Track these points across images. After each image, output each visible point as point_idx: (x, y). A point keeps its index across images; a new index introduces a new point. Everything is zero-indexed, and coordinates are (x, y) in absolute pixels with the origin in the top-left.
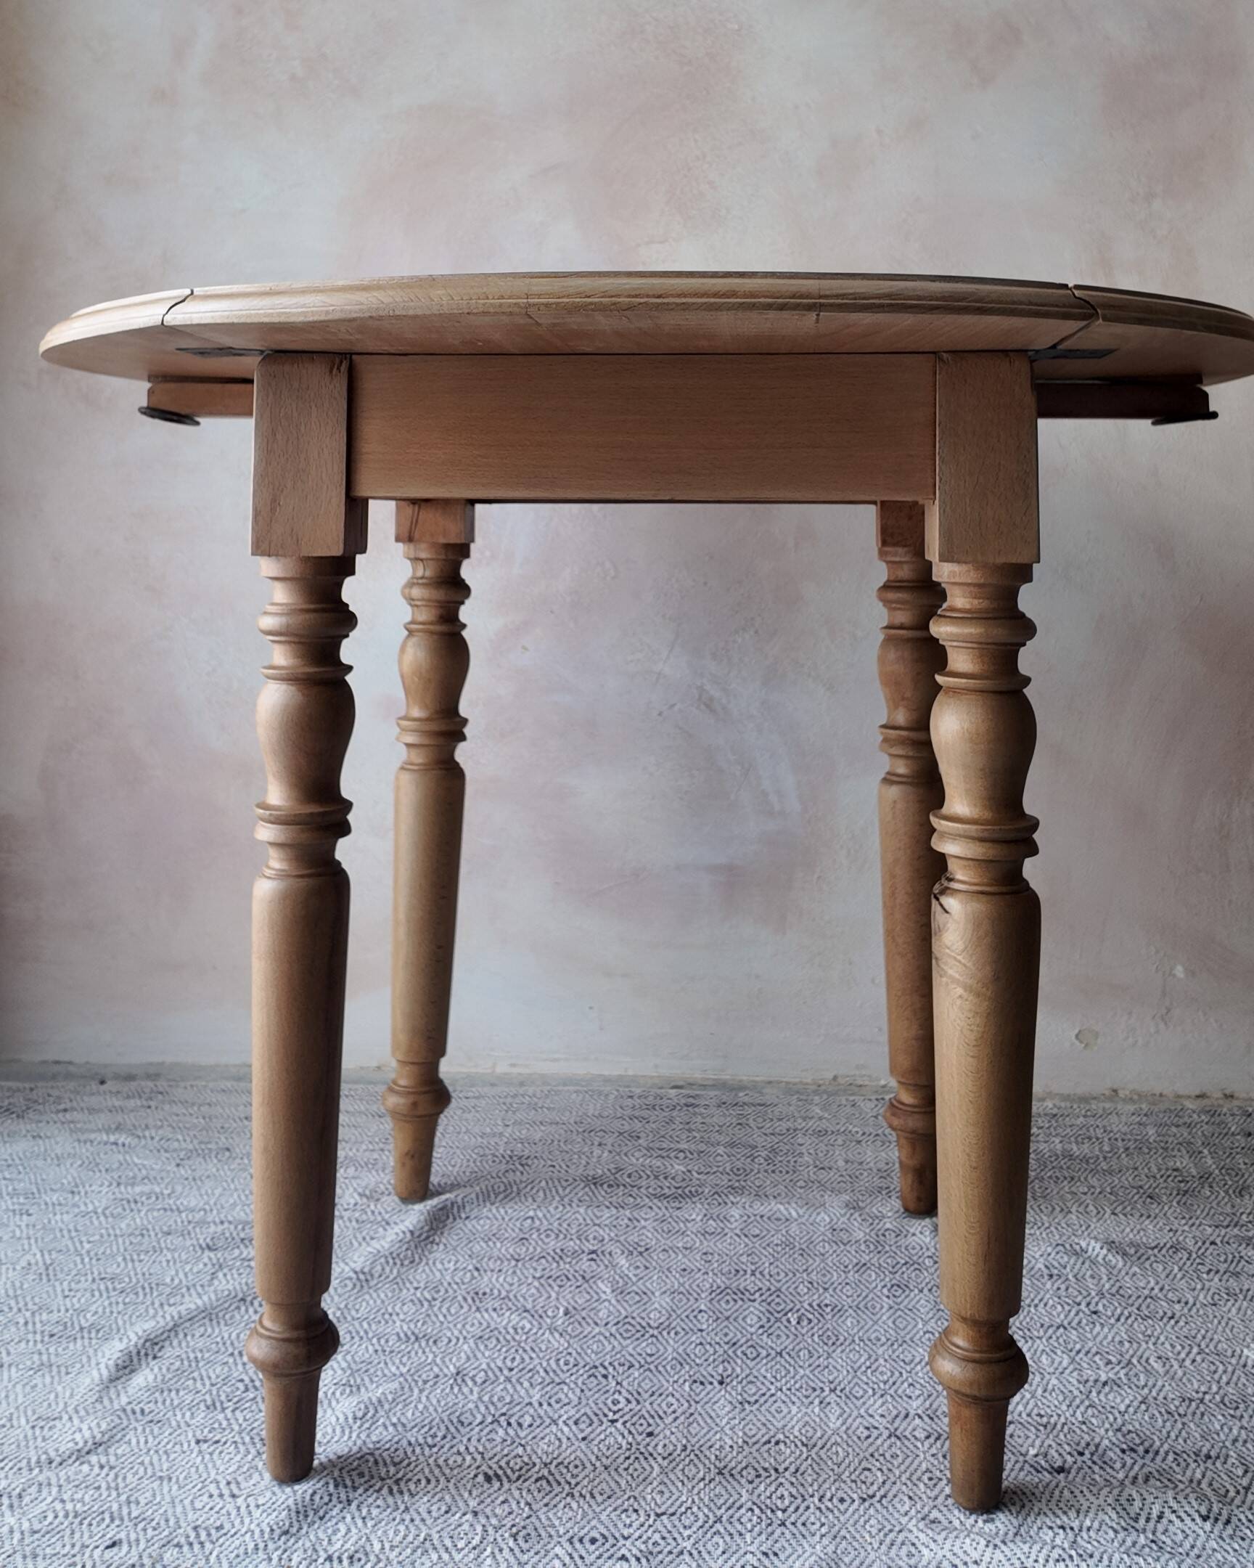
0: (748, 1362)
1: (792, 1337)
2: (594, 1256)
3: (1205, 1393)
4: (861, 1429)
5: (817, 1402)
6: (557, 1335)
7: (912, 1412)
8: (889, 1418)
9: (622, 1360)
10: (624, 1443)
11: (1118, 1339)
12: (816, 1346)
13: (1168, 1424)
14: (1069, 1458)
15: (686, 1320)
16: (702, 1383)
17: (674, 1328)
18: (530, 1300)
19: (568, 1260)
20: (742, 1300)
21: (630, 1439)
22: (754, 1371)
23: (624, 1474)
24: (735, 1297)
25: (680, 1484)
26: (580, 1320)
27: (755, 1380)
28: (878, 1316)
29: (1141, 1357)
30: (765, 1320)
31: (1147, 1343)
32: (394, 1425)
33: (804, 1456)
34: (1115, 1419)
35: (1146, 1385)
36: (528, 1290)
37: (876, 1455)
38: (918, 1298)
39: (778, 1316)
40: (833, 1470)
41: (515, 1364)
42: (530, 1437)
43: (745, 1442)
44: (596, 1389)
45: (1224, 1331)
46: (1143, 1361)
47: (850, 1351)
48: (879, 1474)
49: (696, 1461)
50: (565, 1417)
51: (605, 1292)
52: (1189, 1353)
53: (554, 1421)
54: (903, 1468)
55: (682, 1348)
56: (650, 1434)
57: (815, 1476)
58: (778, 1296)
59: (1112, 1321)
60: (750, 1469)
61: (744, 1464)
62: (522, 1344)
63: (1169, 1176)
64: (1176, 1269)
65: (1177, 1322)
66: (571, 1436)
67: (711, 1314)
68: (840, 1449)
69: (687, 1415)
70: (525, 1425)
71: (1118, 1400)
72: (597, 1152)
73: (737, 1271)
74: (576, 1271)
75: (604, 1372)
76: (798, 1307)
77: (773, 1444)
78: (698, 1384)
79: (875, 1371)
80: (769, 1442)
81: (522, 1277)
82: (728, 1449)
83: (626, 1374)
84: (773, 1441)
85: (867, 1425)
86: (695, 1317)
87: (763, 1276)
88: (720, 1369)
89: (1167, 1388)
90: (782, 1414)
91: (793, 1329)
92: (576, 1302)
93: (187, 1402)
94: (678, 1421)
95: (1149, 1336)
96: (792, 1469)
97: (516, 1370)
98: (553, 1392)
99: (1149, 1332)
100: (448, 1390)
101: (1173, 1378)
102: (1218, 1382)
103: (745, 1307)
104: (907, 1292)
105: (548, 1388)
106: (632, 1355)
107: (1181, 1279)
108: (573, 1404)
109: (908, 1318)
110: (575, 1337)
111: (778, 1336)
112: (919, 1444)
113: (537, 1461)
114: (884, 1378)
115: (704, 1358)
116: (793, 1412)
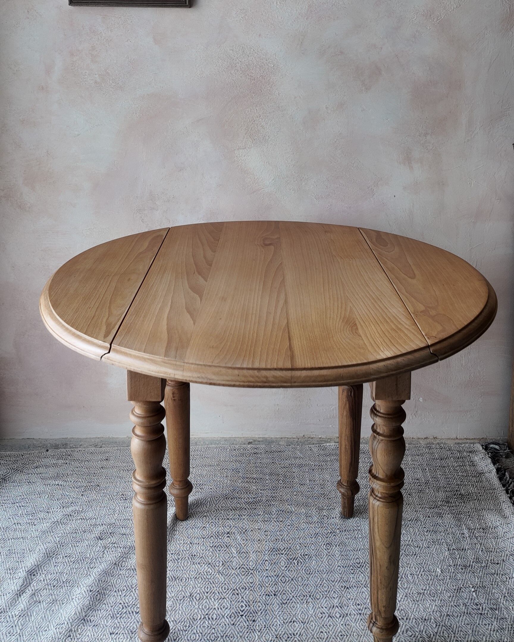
0: (283, 584)
1: (296, 571)
2: (229, 535)
5: (305, 602)
6: (220, 575)
7: (335, 605)
8: (328, 608)
9: (243, 586)
10: (246, 625)
12: (304, 575)
15: (261, 565)
16: (269, 596)
18: (210, 558)
19: (221, 538)
20: (279, 554)
21: (248, 624)
22: (285, 588)
23: (247, 639)
24: (276, 553)
26: (227, 567)
27: (285, 592)
28: (323, 559)
30: (287, 563)
33: (302, 627)
35: (406, 588)
36: (209, 553)
37: (324, 625)
38: (335, 550)
39: (291, 561)
40: (311, 633)
41: (209, 590)
42: (216, 625)
43: (283, 622)
44: (235, 601)
47: (314, 577)
48: (325, 634)
49: (269, 632)
50: (226, 615)
53: (223, 616)
54: (333, 631)
55: (261, 579)
56: (254, 621)
60: (286, 635)
61: (283, 633)
62: (210, 580)
66: (229, 623)
67: (269, 561)
68: (313, 624)
69: (265, 610)
73: (276, 539)
74: (223, 543)
75: (237, 592)
76: (297, 556)
78: (267, 596)
79: (323, 586)
81: (206, 546)
82: (278, 626)
83: (244, 593)
84: (292, 621)
85: (322, 612)
86: (264, 563)
88: (274, 588)
89: (413, 589)
90: (294, 609)
91: (296, 567)
92: (225, 558)
94: (262, 614)
96: (299, 634)
97: (209, 593)
98: (222, 602)
100: (188, 604)
101: (415, 584)
103: (280, 557)
104: (331, 547)
105: (220, 601)
106: (245, 583)
108: (228, 609)
109: (332, 560)
111: (291, 571)
112: (337, 620)
113: (219, 635)
114: (326, 589)
115: (268, 583)
116: (298, 607)
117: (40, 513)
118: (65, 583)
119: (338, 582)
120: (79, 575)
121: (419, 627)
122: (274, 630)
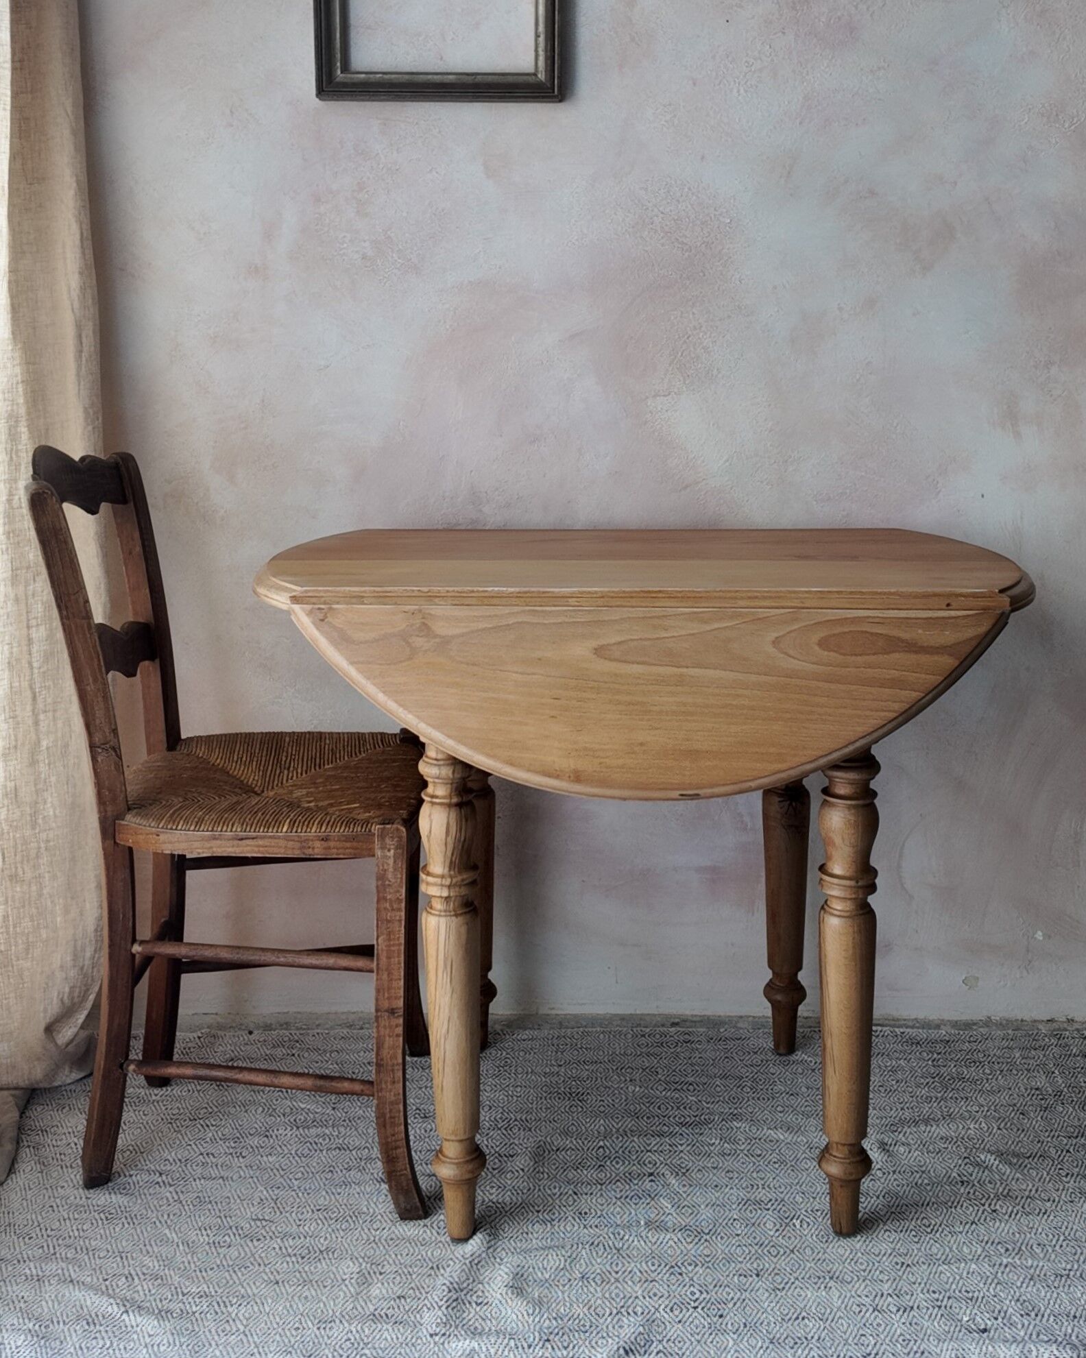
0: (772, 1258)
1: (798, 1238)
2: (652, 1178)
3: (1070, 1270)
4: (855, 1306)
5: (822, 1287)
6: (643, 1244)
7: (886, 1293)
8: (872, 1298)
9: (689, 1261)
10: (706, 1324)
11: (1011, 1231)
12: (815, 1244)
13: (1048, 1294)
14: (988, 1322)
16: (745, 1276)
17: (719, 1234)
18: (618, 1217)
19: (636, 1182)
20: (760, 1209)
21: (709, 1321)
22: (777, 1265)
23: (711, 1345)
24: (755, 1207)
25: (748, 1352)
26: (656, 1228)
27: (779, 1272)
29: (1027, 1245)
30: (778, 1225)
31: (1030, 1233)
32: (555, 1319)
33: (822, 1327)
34: (1015, 1292)
35: (1032, 1266)
37: (867, 1324)
38: (876, 1203)
39: (787, 1221)
43: (783, 1319)
44: (677, 1285)
45: (1079, 1223)
46: (1029, 1247)
47: (838, 1247)
48: (871, 1338)
49: (755, 1334)
50: (663, 1307)
51: (667, 1207)
52: (1058, 1240)
53: (657, 1309)
54: (885, 1333)
55: (727, 1249)
56: (721, 1316)
57: (831, 1342)
58: (784, 1205)
59: (1007, 1217)
60: (789, 1339)
61: (785, 1335)
63: (1033, 1095)
64: (1045, 1173)
65: (1049, 1216)
66: (671, 1320)
67: (742, 1221)
68: (843, 1322)
69: (741, 1300)
70: (639, 1313)
71: (1016, 1278)
73: (752, 1185)
74: (643, 1191)
76: (799, 1213)
77: (800, 1319)
78: (742, 1277)
79: (856, 1262)
80: (797, 1318)
81: (608, 1198)
82: (773, 1325)
83: (694, 1272)
86: (732, 1224)
87: (770, 1188)
88: (755, 1265)
89: (1046, 1267)
90: (802, 1298)
91: (798, 1232)
93: (414, 1307)
94: (737, 1306)
95: (1032, 1228)
97: (620, 1273)
98: (650, 1287)
99: (1031, 1225)
100: (580, 1291)
101: (1049, 1260)
102: (1078, 1262)
103: (763, 1215)
104: (869, 1199)
105: (645, 1286)
107: (1049, 1182)
108: (665, 1297)
110: (655, 1243)
111: (789, 1238)
112: (893, 1316)
113: (654, 1339)
114: (863, 1267)
115: (743, 1256)
116: (809, 1296)
117: (250, 1137)
118: (325, 1253)
119: (887, 1255)
120: (351, 1241)
121: (1063, 1329)
122: (765, 1331)
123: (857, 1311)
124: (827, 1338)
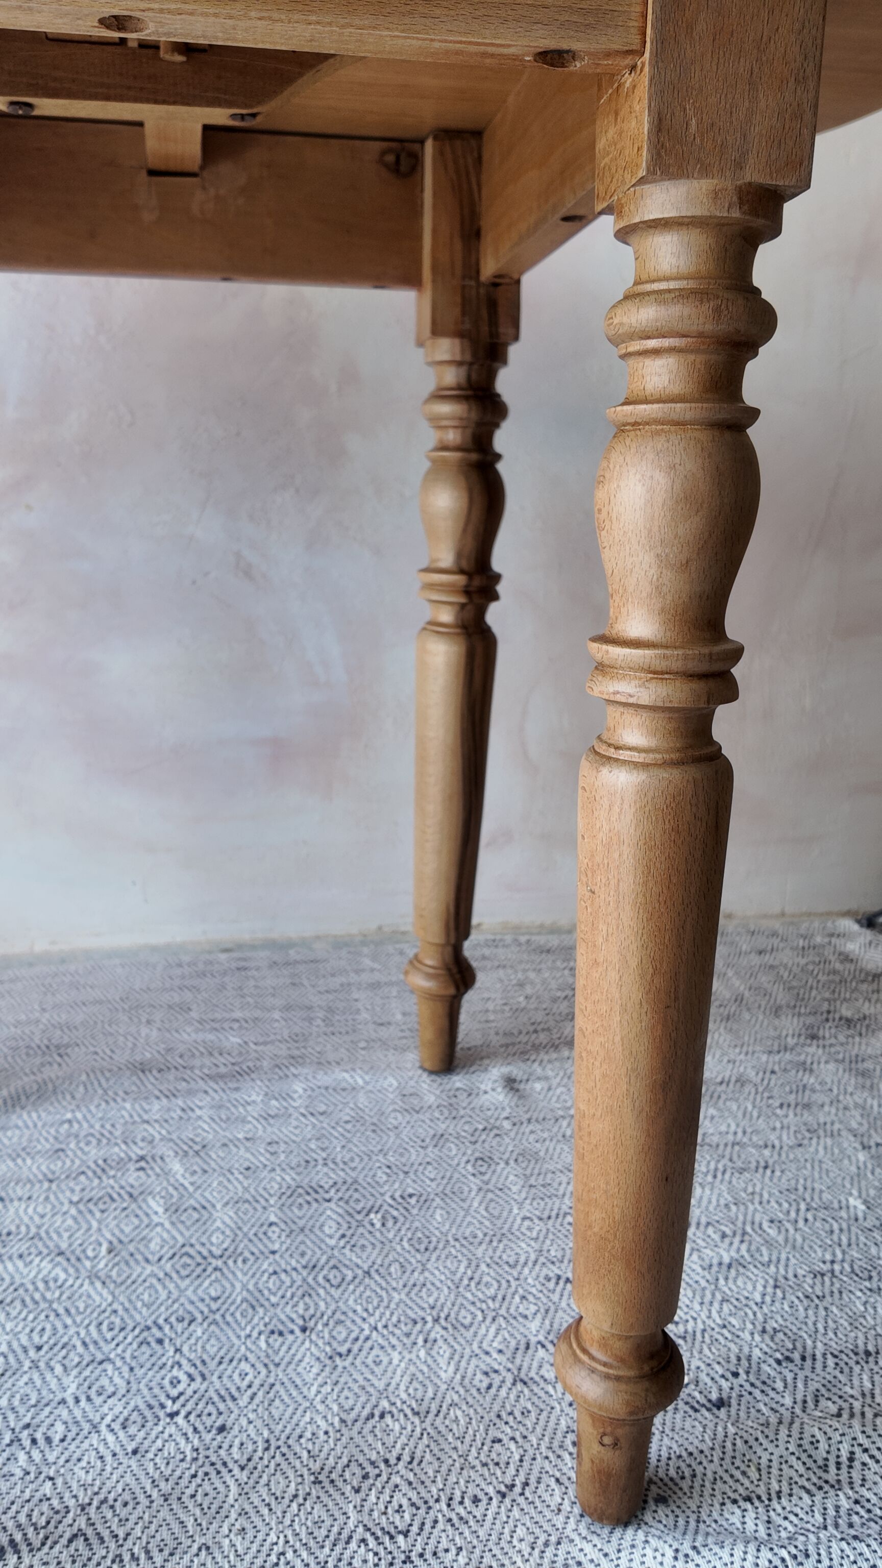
0: (333, 1291)
1: (379, 1246)
2: (143, 1164)
3: (833, 1262)
4: (479, 1376)
5: (420, 1341)
6: (98, 1285)
7: (533, 1340)
8: (509, 1354)
9: (181, 1312)
10: (188, 1450)
11: (722, 1202)
12: (407, 1255)
13: (810, 1312)
14: (725, 1385)
15: (255, 1239)
16: (281, 1334)
17: (241, 1254)
18: (66, 1235)
19: (112, 1173)
20: (316, 1200)
21: (196, 1442)
22: (341, 1304)
23: (190, 1504)
24: (308, 1198)
25: (265, 1511)
26: (128, 1257)
27: (343, 1318)
28: (468, 1202)
29: (753, 1223)
30: (345, 1226)
31: (753, 1203)
33: (418, 1430)
34: (755, 1314)
35: (770, 1261)
36: (64, 1222)
37: (504, 1414)
38: (505, 1173)
39: (359, 1217)
40: (455, 1448)
41: (45, 1338)
42: (61, 1461)
43: (343, 1421)
44: (148, 1365)
45: (821, 1178)
46: (756, 1227)
47: (447, 1258)
48: (512, 1446)
49: (284, 1465)
50: (109, 1418)
51: (156, 1213)
52: (798, 1210)
53: (95, 1427)
54: (539, 1430)
55: (253, 1282)
57: (436, 1464)
58: (356, 1190)
59: (710, 1178)
60: (354, 1467)
61: (345, 1460)
62: (55, 1306)
64: (750, 1105)
65: (773, 1172)
66: (118, 1450)
67: (283, 1226)
68: (459, 1413)
69: (266, 1387)
70: (56, 1439)
71: (750, 1287)
72: (144, 1031)
73: (307, 1162)
74: (122, 1187)
75: (159, 1334)
76: (379, 1202)
77: (377, 1418)
78: (276, 1336)
79: (478, 1283)
80: (372, 1415)
81: (56, 1203)
82: (323, 1437)
83: (186, 1335)
84: (377, 1413)
85: (485, 1368)
86: (265, 1233)
87: (335, 1163)
88: (301, 1309)
89: (793, 1261)
90: (382, 1367)
91: (378, 1235)
92: (122, 1231)
94: (257, 1400)
95: (753, 1193)
96: (406, 1457)
97: (45, 1348)
98: (94, 1376)
99: (750, 1190)
101: (794, 1247)
102: (840, 1245)
103: (321, 1210)
104: (493, 1167)
105: (87, 1373)
106: (192, 1303)
107: (759, 1117)
108: (119, 1395)
109: (502, 1202)
110: (122, 1283)
111: (363, 1247)
112: (550, 1389)
113: (72, 1503)
114: (491, 1292)
115: (280, 1294)
116: (395, 1362)
119: (530, 1264)
121: (856, 1382)
122: (305, 1454)
123: (485, 1385)
124: (428, 1456)
